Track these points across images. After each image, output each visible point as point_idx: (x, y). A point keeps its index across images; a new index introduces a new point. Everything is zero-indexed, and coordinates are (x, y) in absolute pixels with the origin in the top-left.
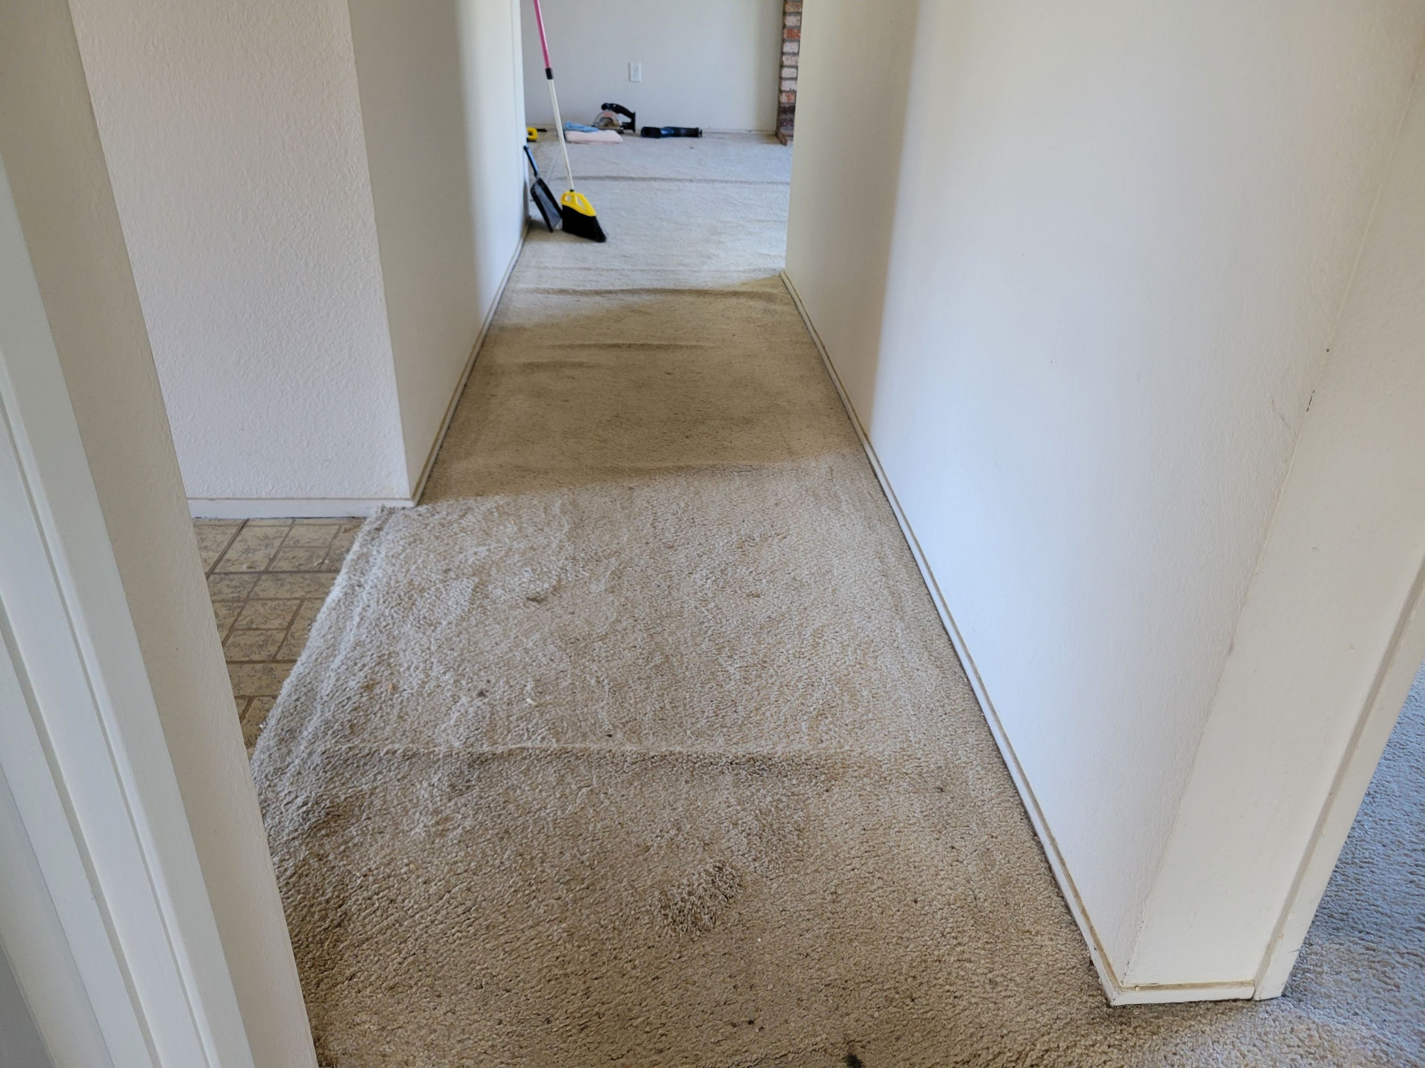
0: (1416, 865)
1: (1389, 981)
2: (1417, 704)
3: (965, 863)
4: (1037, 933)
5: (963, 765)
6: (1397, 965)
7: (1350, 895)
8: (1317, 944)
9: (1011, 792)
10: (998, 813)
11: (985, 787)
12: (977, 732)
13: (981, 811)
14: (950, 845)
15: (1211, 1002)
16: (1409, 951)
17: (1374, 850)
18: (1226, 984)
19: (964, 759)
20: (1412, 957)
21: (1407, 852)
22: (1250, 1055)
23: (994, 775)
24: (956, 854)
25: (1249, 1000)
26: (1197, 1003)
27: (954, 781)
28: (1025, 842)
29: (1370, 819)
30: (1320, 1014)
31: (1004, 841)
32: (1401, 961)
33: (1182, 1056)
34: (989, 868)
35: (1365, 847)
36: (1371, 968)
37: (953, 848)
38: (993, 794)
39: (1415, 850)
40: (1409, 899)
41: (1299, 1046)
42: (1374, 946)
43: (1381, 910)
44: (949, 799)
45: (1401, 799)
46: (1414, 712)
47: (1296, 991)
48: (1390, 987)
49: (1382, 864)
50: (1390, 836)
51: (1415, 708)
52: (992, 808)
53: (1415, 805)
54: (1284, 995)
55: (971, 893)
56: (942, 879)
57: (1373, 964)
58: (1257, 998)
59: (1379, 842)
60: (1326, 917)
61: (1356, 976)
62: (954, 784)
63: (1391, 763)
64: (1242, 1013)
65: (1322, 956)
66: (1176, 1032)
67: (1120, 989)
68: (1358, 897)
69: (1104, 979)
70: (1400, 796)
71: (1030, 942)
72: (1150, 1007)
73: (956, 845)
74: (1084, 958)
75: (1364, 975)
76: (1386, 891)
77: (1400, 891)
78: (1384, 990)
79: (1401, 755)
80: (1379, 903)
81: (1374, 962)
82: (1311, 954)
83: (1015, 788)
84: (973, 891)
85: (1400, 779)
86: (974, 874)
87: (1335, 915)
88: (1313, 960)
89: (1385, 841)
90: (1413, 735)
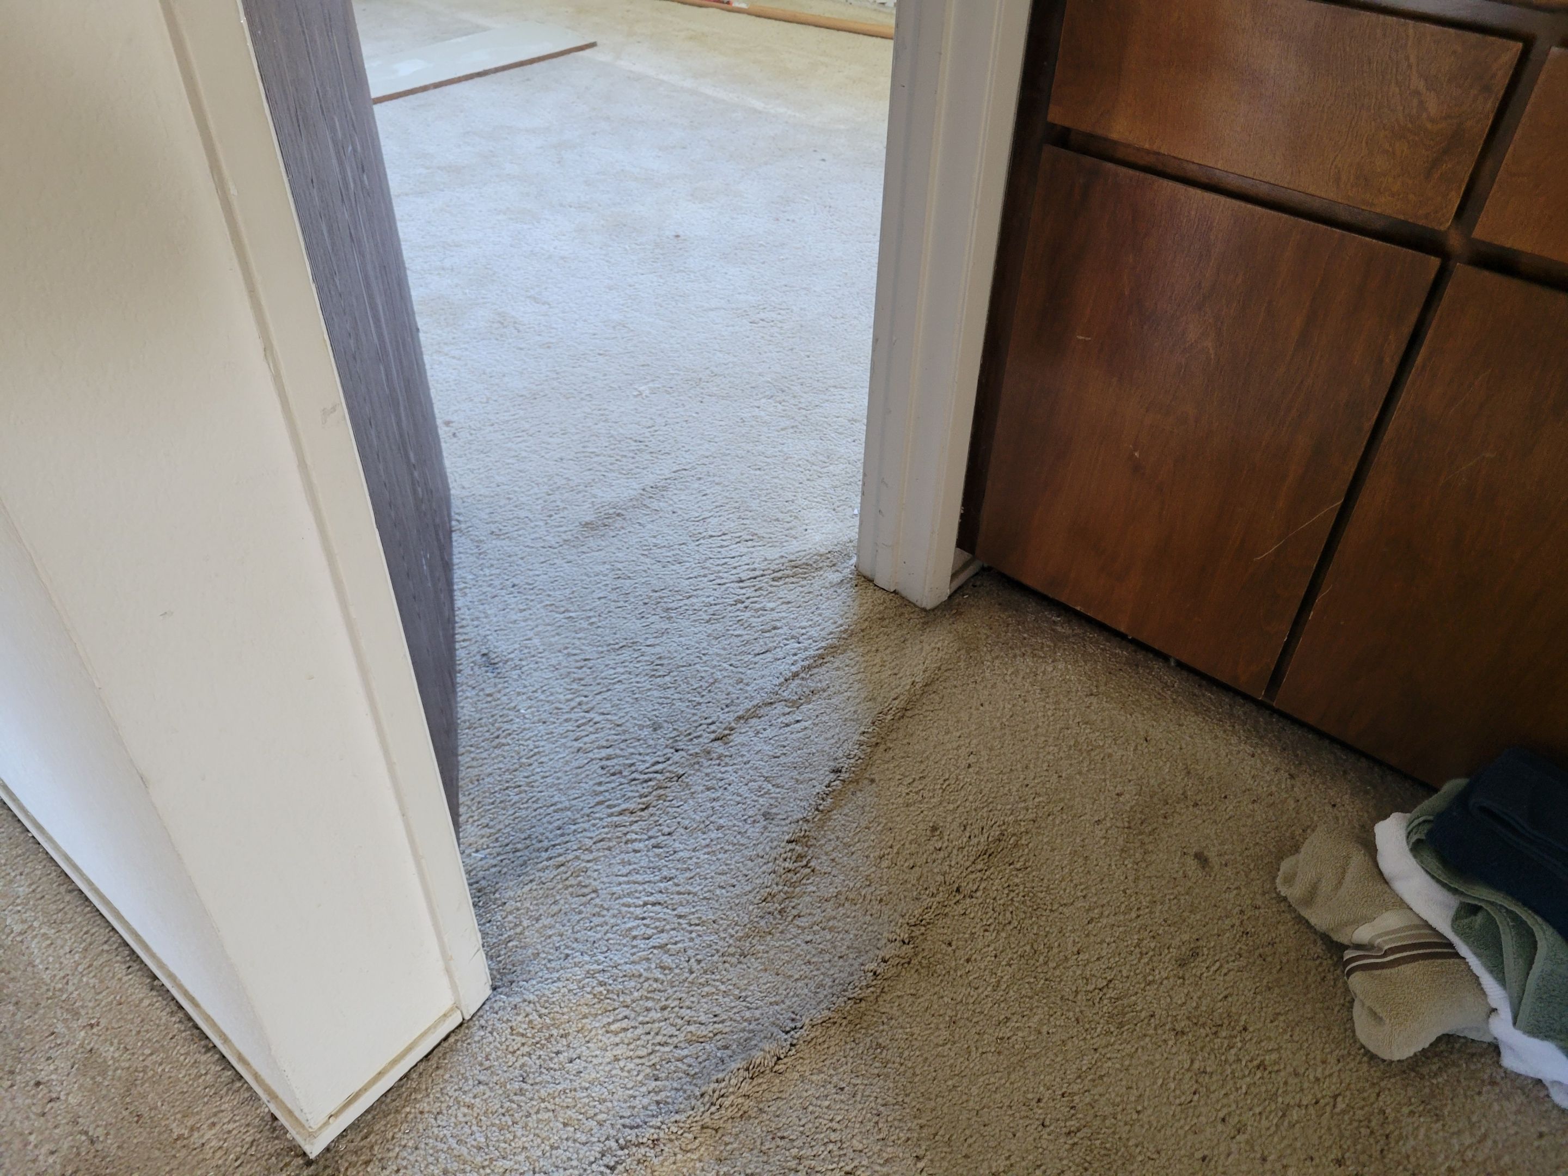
0: (578, 727)
1: (585, 891)
2: (532, 525)
3: (63, 1097)
4: (192, 1129)
5: (19, 939)
6: (589, 865)
7: (527, 809)
8: (510, 898)
9: (103, 933)
10: (92, 981)
11: (62, 952)
12: (27, 870)
13: (65, 996)
14: (32, 1083)
15: (421, 1061)
16: (595, 840)
17: (536, 735)
18: (429, 1029)
19: (17, 928)
20: (599, 845)
21: (566, 716)
22: (478, 1100)
23: (70, 926)
24: (46, 1091)
25: (461, 1025)
26: (406, 1076)
27: (13, 974)
28: (141, 1000)
29: (524, 697)
30: (533, 986)
31: (110, 1022)
32: (591, 857)
33: (406, 1168)
34: (99, 1079)
35: (527, 737)
36: (567, 888)
37: (38, 1084)
38: (77, 957)
39: (573, 709)
40: (581, 773)
41: (523, 1044)
42: (561, 859)
43: (559, 806)
44: (11, 1008)
45: (546, 653)
46: (533, 536)
47: (505, 974)
48: (589, 897)
49: (548, 747)
50: (547, 707)
51: (532, 530)
52: (81, 980)
53: (560, 651)
54: (494, 988)
55: (84, 1138)
56: (36, 1146)
57: (567, 883)
58: (467, 1017)
59: (539, 721)
60: (511, 855)
61: (555, 908)
62: (13, 979)
63: (526, 613)
64: (457, 1050)
65: (518, 909)
66: (393, 1138)
67: (312, 1135)
68: (535, 806)
69: (293, 1133)
70: (544, 650)
71: (184, 1151)
72: (354, 1126)
73: (42, 1076)
74: (262, 1119)
75: (562, 902)
76: (558, 778)
77: (571, 770)
78: (584, 904)
79: (533, 597)
80: (556, 799)
81: (567, 879)
82: (506, 916)
83: (107, 922)
84: (86, 1133)
85: (540, 628)
86: (80, 1104)
87: (519, 846)
88: (510, 922)
89: (545, 716)
90: (537, 566)
